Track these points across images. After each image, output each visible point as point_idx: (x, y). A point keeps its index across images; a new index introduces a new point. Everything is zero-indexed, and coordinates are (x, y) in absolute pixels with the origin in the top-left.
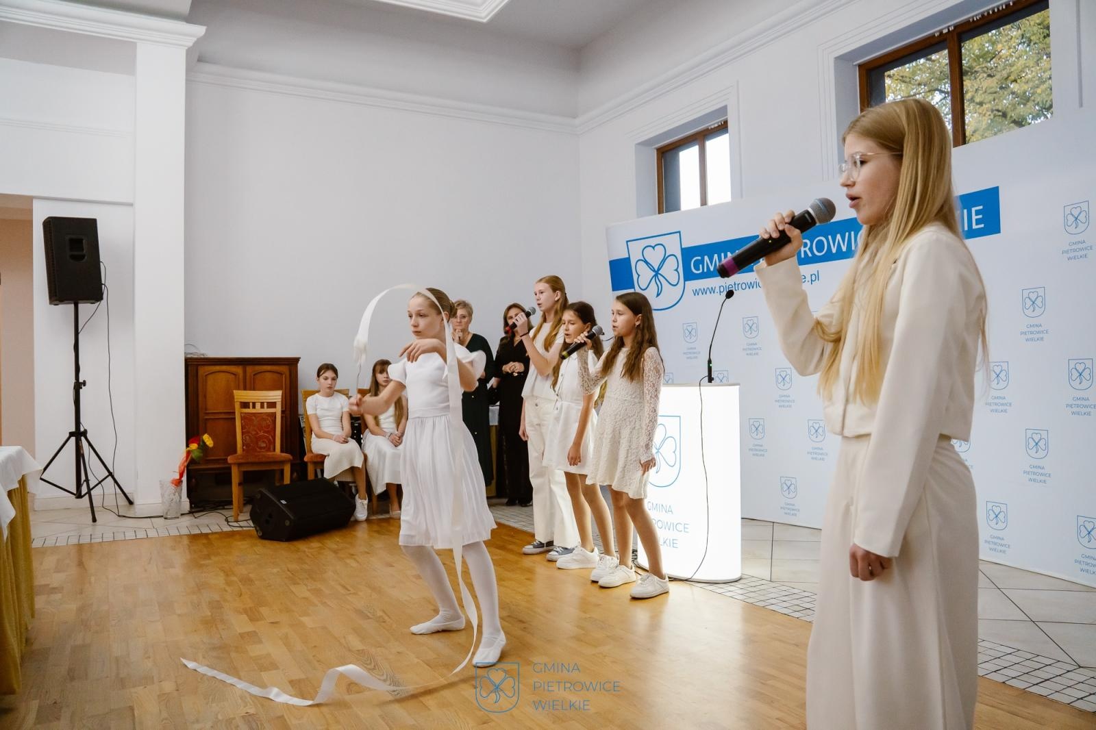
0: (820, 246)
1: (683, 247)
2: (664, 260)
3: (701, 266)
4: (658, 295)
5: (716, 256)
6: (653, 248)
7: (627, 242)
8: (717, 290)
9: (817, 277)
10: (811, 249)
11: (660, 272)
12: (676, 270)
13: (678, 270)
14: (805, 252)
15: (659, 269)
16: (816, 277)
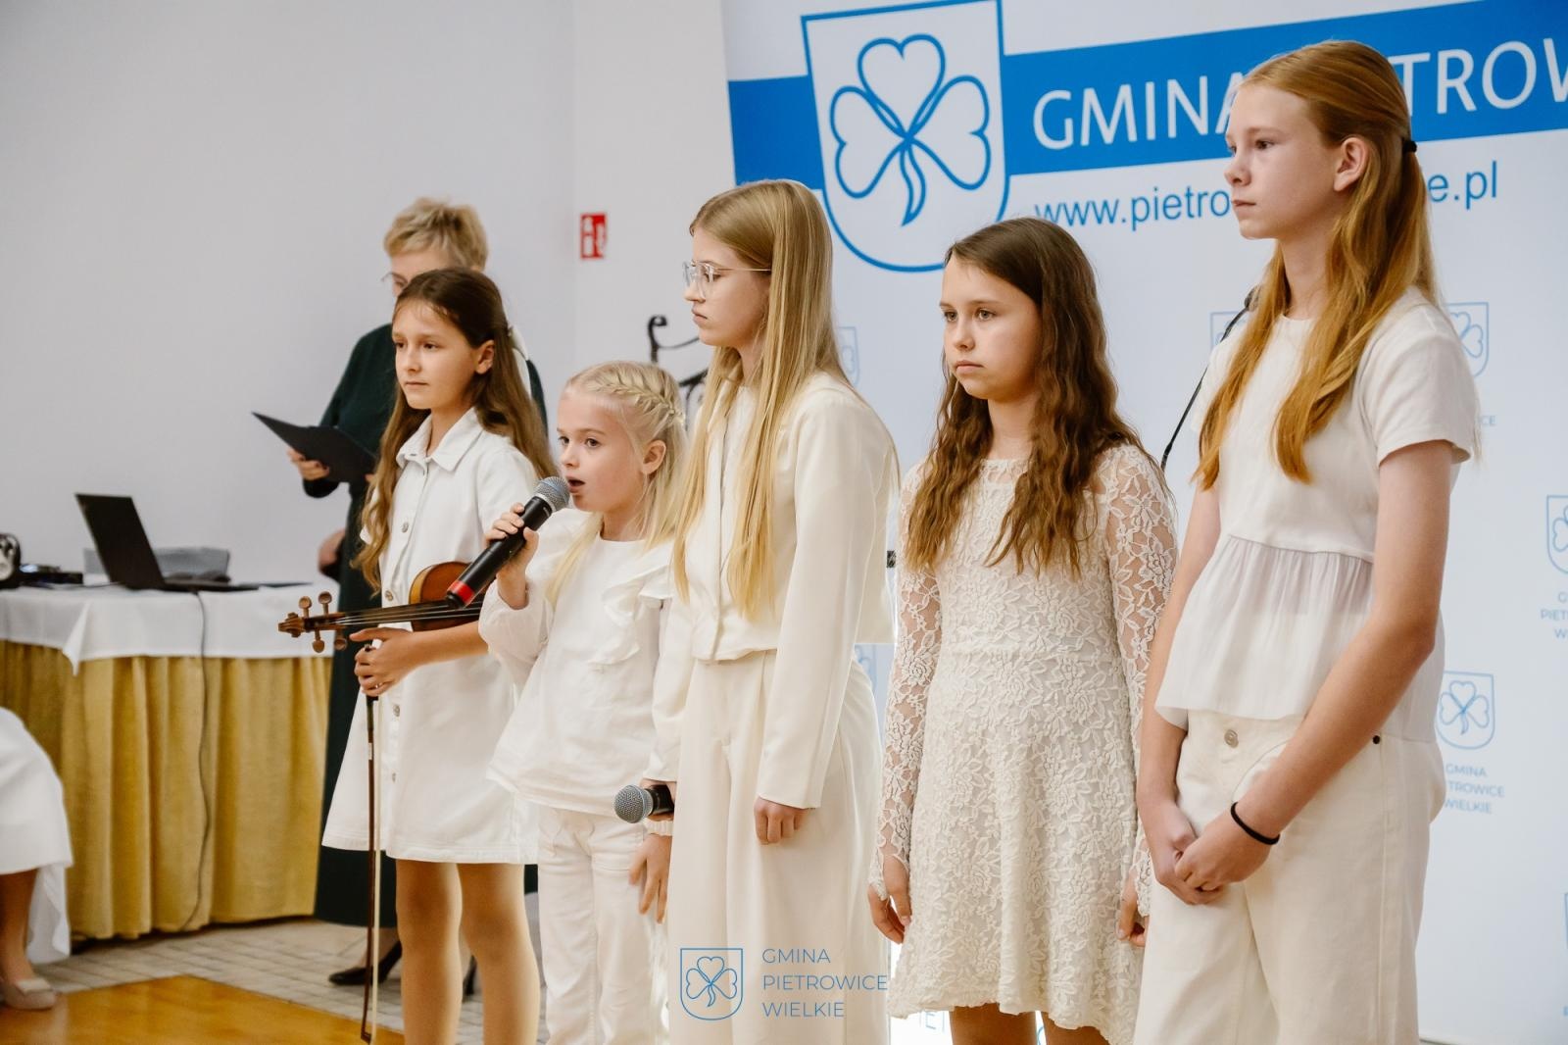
0: (1509, 75)
1: (1009, 51)
2: (936, 95)
3: (1069, 124)
4: (909, 217)
5: (1125, 93)
6: (900, 47)
7: (805, 19)
8: (1125, 211)
9: (1491, 185)
10: (1474, 85)
11: (919, 137)
12: (980, 133)
13: (987, 133)
14: (1452, 93)
15: (917, 126)
16: (1484, 184)
